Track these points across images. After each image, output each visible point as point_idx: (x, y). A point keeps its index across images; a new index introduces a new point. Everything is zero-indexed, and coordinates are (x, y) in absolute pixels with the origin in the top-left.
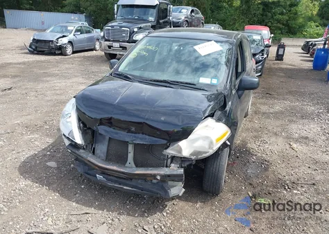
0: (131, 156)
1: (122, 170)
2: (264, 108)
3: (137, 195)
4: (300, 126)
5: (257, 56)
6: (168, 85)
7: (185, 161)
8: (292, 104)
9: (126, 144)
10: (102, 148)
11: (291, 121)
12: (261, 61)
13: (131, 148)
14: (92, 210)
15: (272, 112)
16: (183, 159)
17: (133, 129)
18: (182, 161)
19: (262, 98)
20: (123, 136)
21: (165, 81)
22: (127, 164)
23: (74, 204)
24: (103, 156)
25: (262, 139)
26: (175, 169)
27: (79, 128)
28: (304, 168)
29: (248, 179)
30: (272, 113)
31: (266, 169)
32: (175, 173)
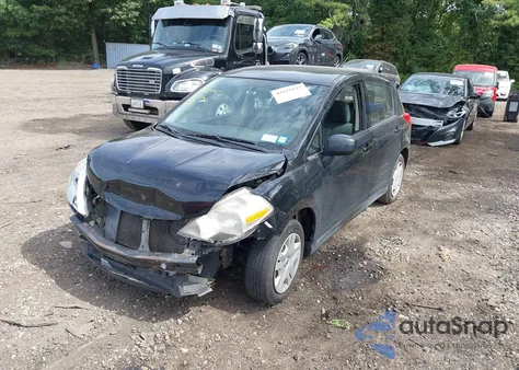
0: (145, 236)
1: (122, 253)
2: (429, 194)
3: (155, 294)
4: (475, 224)
5: (450, 113)
6: (216, 142)
7: (206, 247)
8: (484, 190)
9: (140, 218)
10: (112, 224)
11: (463, 216)
12: (457, 119)
13: (145, 225)
14: (87, 305)
15: (438, 198)
16: (203, 244)
17: (144, 197)
18: (203, 246)
19: (438, 178)
20: (133, 207)
21: (214, 138)
22: (140, 248)
23: (67, 295)
24: (113, 234)
25: (396, 237)
26: (188, 256)
27: (85, 193)
28: (441, 285)
29: (335, 290)
30: (438, 201)
31: (375, 280)
32: (185, 261)
